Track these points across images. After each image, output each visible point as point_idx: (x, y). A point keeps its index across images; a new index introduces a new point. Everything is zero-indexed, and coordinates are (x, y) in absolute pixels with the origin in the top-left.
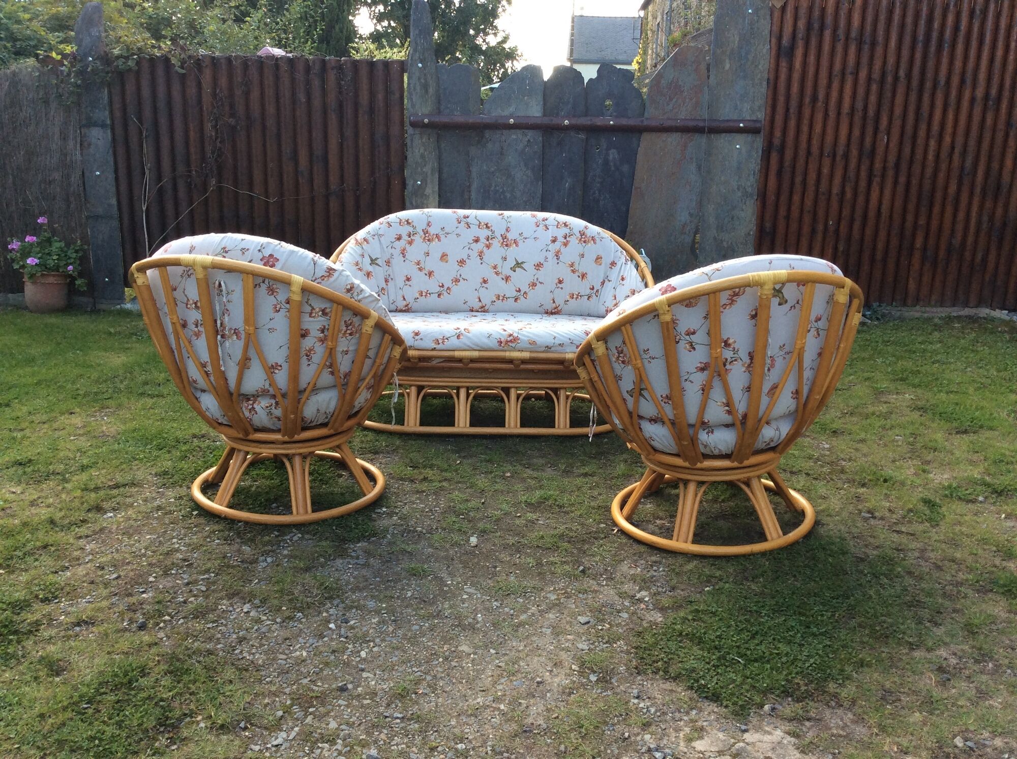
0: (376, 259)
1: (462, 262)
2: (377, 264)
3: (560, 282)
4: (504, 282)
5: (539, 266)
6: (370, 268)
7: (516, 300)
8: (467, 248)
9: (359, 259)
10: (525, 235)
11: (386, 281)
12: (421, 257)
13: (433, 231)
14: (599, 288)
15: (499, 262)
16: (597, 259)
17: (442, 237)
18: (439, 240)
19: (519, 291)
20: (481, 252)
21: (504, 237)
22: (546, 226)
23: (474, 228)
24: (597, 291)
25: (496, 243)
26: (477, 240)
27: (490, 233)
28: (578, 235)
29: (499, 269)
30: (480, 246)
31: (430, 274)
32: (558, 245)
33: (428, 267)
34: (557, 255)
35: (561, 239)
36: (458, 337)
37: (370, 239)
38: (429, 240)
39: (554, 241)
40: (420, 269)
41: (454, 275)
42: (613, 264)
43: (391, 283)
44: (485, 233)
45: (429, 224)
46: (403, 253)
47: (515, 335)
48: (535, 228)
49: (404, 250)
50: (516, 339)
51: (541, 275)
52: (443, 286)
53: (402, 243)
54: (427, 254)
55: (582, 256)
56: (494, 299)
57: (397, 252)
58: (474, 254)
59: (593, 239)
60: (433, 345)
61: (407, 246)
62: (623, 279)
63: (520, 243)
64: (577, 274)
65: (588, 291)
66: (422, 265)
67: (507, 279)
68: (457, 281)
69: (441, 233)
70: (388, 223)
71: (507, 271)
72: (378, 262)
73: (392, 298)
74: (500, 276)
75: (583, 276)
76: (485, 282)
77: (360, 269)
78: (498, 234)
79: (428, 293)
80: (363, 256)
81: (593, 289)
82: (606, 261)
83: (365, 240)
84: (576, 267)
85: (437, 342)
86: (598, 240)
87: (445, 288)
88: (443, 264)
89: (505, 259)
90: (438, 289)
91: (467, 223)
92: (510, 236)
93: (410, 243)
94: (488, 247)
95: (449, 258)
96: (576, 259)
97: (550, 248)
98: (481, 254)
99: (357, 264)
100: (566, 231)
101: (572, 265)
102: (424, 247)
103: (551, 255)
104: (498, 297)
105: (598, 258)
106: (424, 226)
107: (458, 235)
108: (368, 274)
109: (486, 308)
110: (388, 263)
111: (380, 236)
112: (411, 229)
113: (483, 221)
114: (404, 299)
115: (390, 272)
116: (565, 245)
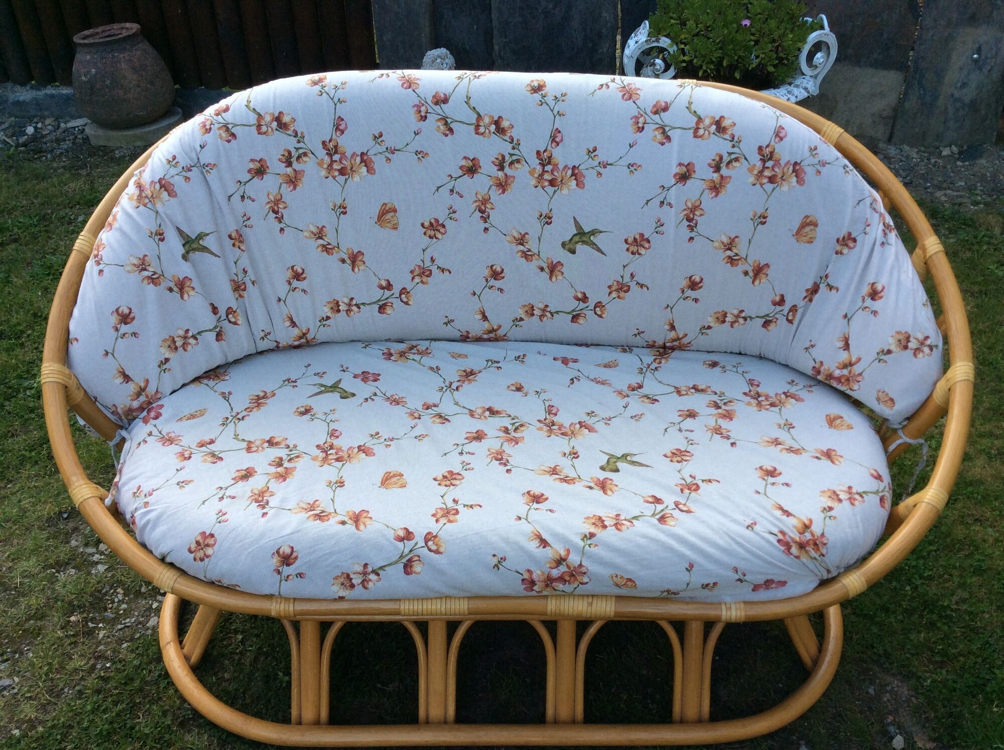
0: (201, 236)
1: (434, 228)
2: (205, 249)
3: (694, 285)
4: (545, 275)
5: (638, 244)
6: (184, 270)
7: (575, 318)
8: (445, 191)
9: (148, 248)
10: (602, 156)
11: (238, 288)
12: (326, 219)
13: (350, 144)
14: (801, 304)
15: (533, 228)
16: (804, 225)
17: (378, 162)
18: (370, 170)
19: (584, 299)
20: (485, 201)
21: (545, 160)
22: (663, 129)
23: (463, 132)
24: (794, 309)
25: (523, 176)
26: (472, 169)
27: (507, 148)
28: (755, 159)
29: (532, 245)
30: (481, 183)
31: (355, 259)
32: (694, 188)
33: (349, 242)
34: (691, 217)
35: (704, 173)
36: (408, 567)
37: (178, 182)
38: (342, 172)
39: (683, 178)
40: (327, 249)
41: (415, 259)
42: (847, 241)
43: (252, 292)
44: (494, 146)
45: (339, 126)
46: (276, 208)
47: (574, 559)
48: (630, 135)
49: (277, 201)
50: (575, 574)
51: (643, 266)
52: (389, 286)
53: (269, 185)
54: (343, 210)
55: (762, 219)
56: (521, 313)
57: (258, 209)
58: (466, 207)
59: (797, 169)
60: (337, 590)
61: (286, 190)
62: (874, 294)
63: (590, 177)
64: (742, 267)
65: (767, 308)
66: (330, 238)
67: (553, 269)
68: (424, 273)
69: (375, 150)
70: (226, 127)
71: (553, 251)
72: (207, 242)
73: (260, 323)
74: (535, 263)
75: (759, 271)
76: (496, 275)
77: (154, 280)
78: (528, 151)
79: (352, 305)
80: (160, 236)
81: (782, 302)
82: (828, 232)
83: (164, 185)
84: (741, 249)
85: (347, 581)
86: (810, 171)
87: (396, 290)
88: (385, 233)
89: (548, 219)
90: (378, 294)
91: (444, 120)
92: (562, 156)
93: (293, 181)
94: (503, 186)
95: (402, 217)
96: (744, 229)
97: (672, 196)
98: (483, 208)
99: (142, 266)
100: (719, 146)
101: (729, 246)
102: (333, 189)
103: (673, 217)
104: (530, 311)
105: (807, 227)
106: (327, 132)
107: (421, 154)
108: (181, 286)
109: (501, 332)
110: (238, 239)
111: (206, 168)
112: (291, 143)
113: (489, 112)
114: (294, 324)
115: (245, 262)
116: (716, 189)
